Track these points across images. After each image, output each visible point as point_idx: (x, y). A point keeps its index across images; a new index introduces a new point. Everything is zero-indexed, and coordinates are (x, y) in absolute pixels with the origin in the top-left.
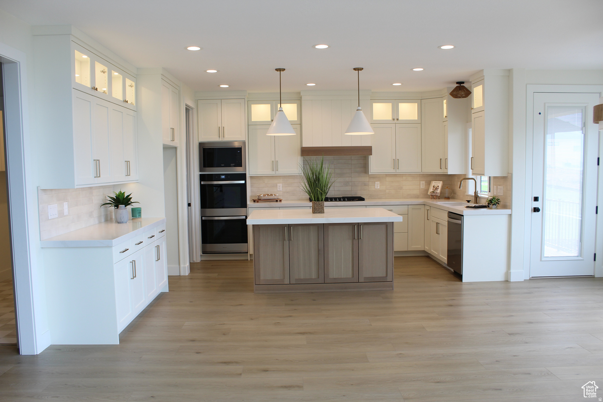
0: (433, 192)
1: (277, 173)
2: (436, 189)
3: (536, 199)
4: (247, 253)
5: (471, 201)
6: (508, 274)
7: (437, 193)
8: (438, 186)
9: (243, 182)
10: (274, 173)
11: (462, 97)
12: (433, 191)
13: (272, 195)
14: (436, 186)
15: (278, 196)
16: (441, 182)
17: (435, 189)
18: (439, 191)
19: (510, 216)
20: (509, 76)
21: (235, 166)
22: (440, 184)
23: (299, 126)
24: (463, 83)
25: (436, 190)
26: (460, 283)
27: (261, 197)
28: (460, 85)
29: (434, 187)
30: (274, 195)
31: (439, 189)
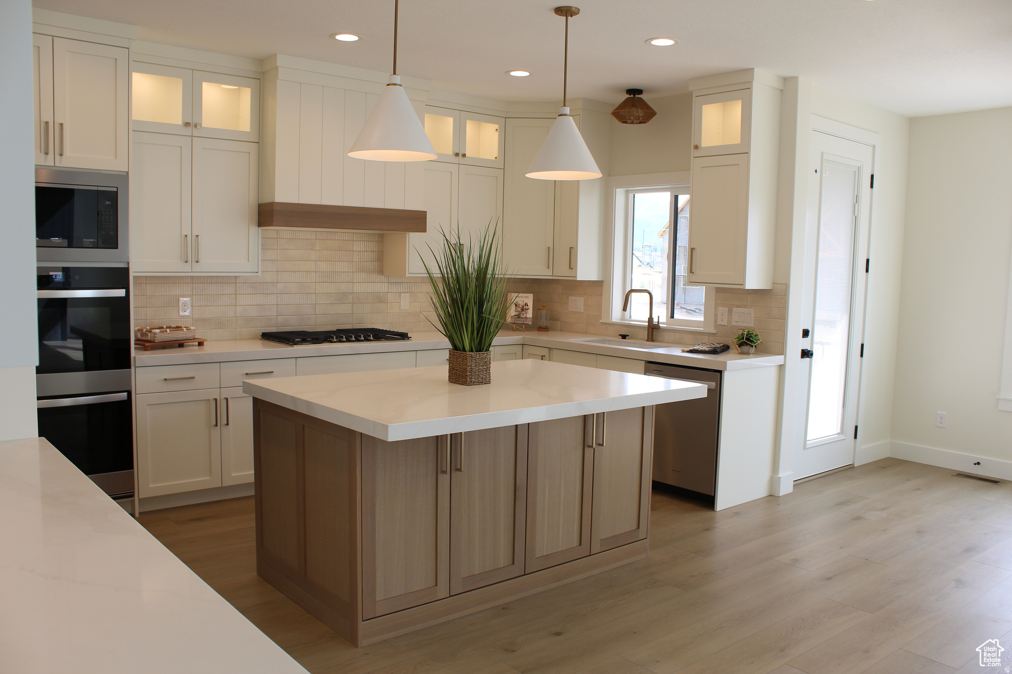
0: (518, 316)
1: (197, 267)
2: (523, 310)
3: (806, 333)
4: (133, 496)
5: (628, 336)
6: (774, 481)
7: (526, 318)
8: (526, 305)
9: (121, 293)
10: (187, 268)
11: (636, 121)
12: (517, 313)
13: (178, 328)
14: (521, 303)
15: (194, 330)
16: (531, 296)
17: (519, 309)
18: (530, 314)
19: (781, 368)
20: (782, 90)
21: (96, 246)
22: (528, 299)
23: (253, 148)
24: (640, 92)
25: (524, 312)
26: (708, 514)
27: (155, 334)
28: (634, 96)
29: (516, 305)
30: (185, 329)
31: (529, 309)
